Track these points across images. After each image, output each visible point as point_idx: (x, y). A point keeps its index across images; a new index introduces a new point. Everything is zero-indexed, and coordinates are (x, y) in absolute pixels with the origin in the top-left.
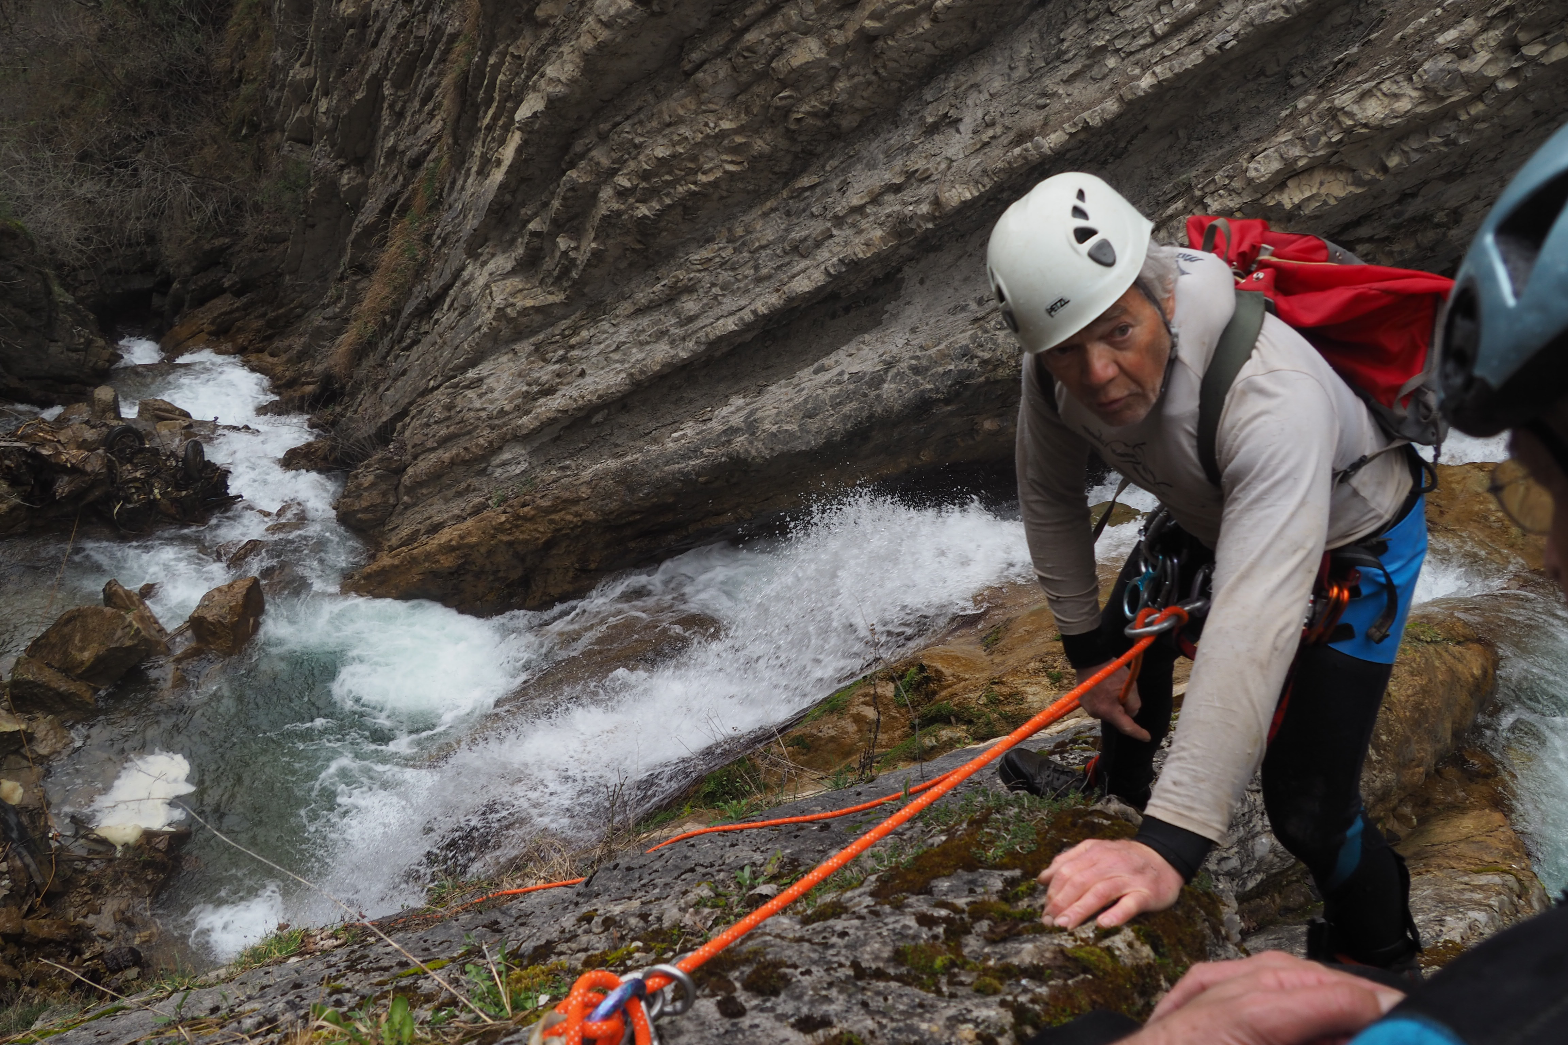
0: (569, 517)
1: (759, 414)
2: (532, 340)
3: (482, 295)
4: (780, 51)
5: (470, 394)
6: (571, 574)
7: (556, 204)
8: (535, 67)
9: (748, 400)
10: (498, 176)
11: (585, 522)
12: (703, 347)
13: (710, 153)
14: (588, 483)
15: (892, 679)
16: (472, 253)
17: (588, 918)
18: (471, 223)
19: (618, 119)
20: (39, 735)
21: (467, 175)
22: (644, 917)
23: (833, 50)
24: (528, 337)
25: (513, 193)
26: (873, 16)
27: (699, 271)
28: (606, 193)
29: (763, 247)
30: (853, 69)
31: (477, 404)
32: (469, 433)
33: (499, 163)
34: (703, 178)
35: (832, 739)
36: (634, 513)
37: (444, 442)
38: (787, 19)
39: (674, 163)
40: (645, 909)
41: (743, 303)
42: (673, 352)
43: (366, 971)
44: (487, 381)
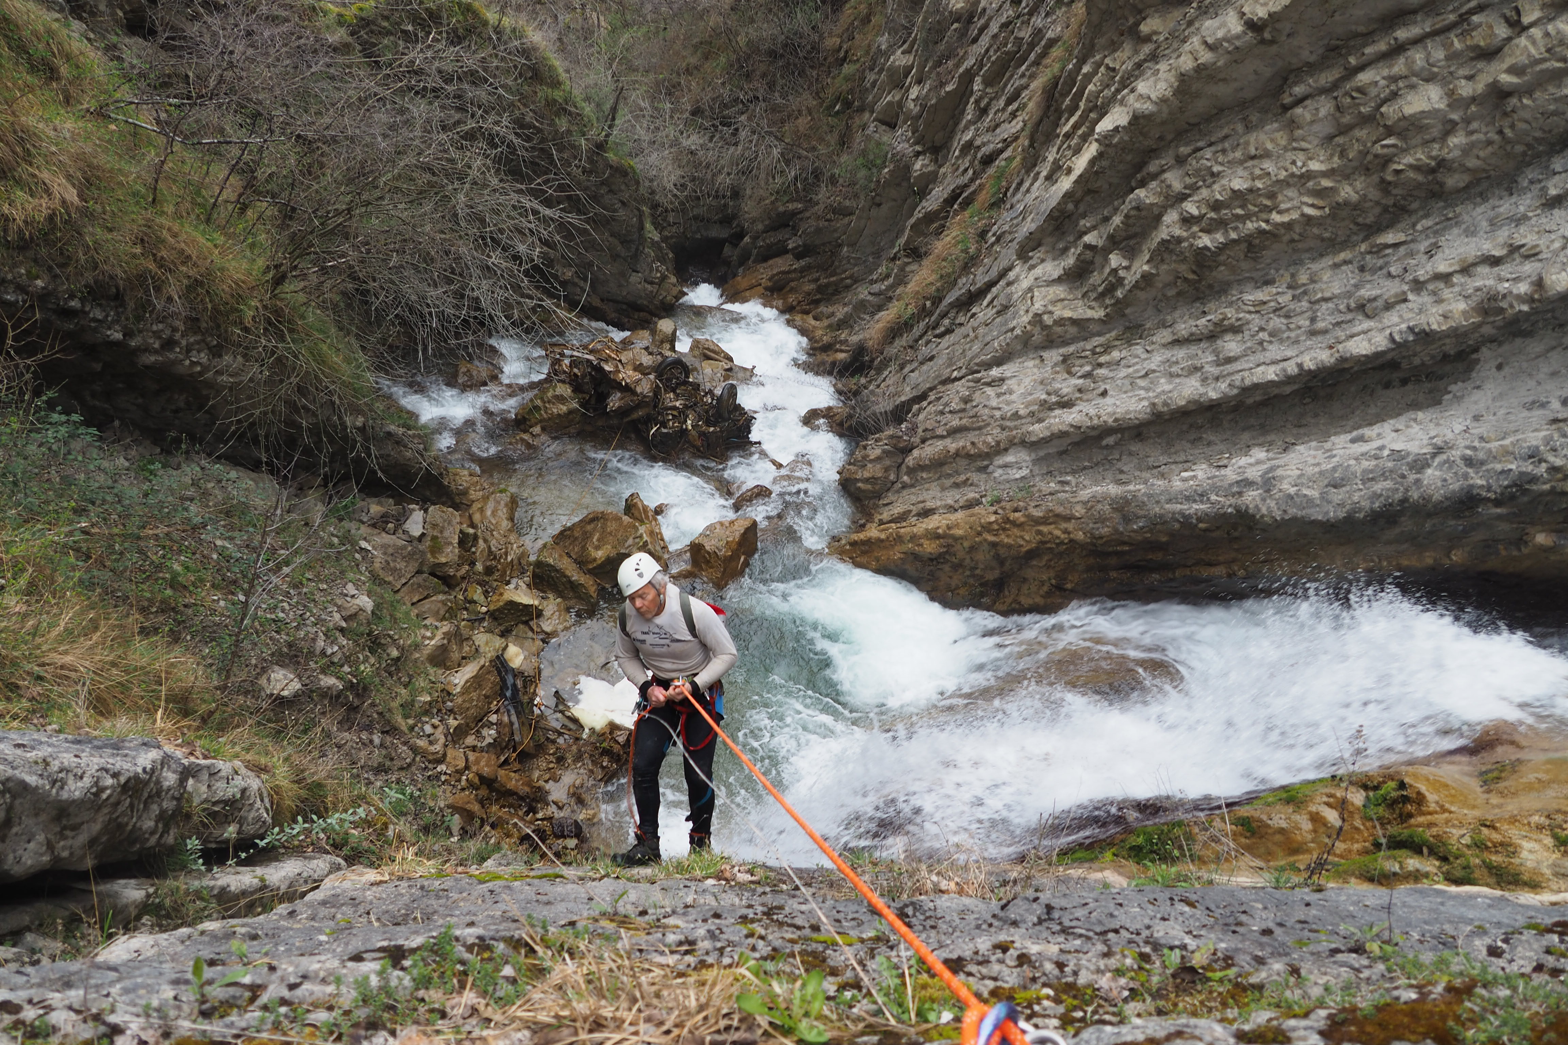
0: (1057, 533)
1: (1279, 472)
2: (1062, 351)
3: (1023, 298)
4: (1394, 95)
5: (989, 391)
6: (1045, 588)
7: (1117, 220)
8: (1127, 82)
9: (1271, 455)
10: (1065, 184)
11: (1071, 541)
12: (1235, 391)
13: (1291, 193)
14: (1084, 503)
15: (1365, 787)
16: (1023, 254)
17: (1004, 948)
18: (1029, 226)
19: (1200, 144)
20: (547, 613)
21: (1036, 179)
22: (1061, 966)
23: (1455, 101)
24: (1058, 347)
25: (1077, 204)
26: (1511, 70)
27: (1250, 312)
28: (1171, 217)
29: (1326, 300)
30: (1475, 125)
31: (994, 403)
32: (980, 428)
33: (1069, 171)
34: (1276, 217)
35: (1282, 831)
36: (1124, 543)
37: (954, 432)
38: (1410, 63)
39: (1250, 197)
40: (1063, 958)
41: (1289, 353)
42: (1202, 390)
43: (781, 924)
44: (1007, 382)
